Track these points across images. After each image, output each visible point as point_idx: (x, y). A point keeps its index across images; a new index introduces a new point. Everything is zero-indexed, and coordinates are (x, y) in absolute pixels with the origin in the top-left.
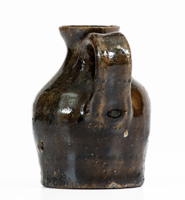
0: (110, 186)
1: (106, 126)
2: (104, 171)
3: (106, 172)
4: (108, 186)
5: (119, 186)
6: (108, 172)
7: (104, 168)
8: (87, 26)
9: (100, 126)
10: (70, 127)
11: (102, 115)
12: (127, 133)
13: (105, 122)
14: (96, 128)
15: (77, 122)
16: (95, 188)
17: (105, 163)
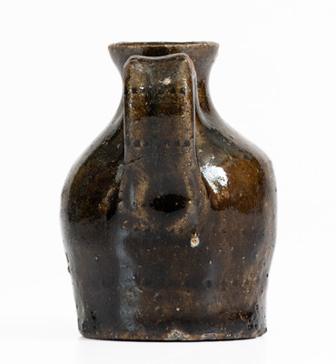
0: (170, 336)
1: (152, 226)
2: (157, 308)
3: (160, 311)
4: (167, 337)
5: (187, 336)
6: (165, 310)
7: (156, 304)
8: (142, 44)
9: (142, 225)
10: (96, 227)
11: (144, 205)
12: (197, 239)
13: (150, 218)
14: (136, 229)
15: (105, 217)
16: (142, 338)
17: (157, 295)
